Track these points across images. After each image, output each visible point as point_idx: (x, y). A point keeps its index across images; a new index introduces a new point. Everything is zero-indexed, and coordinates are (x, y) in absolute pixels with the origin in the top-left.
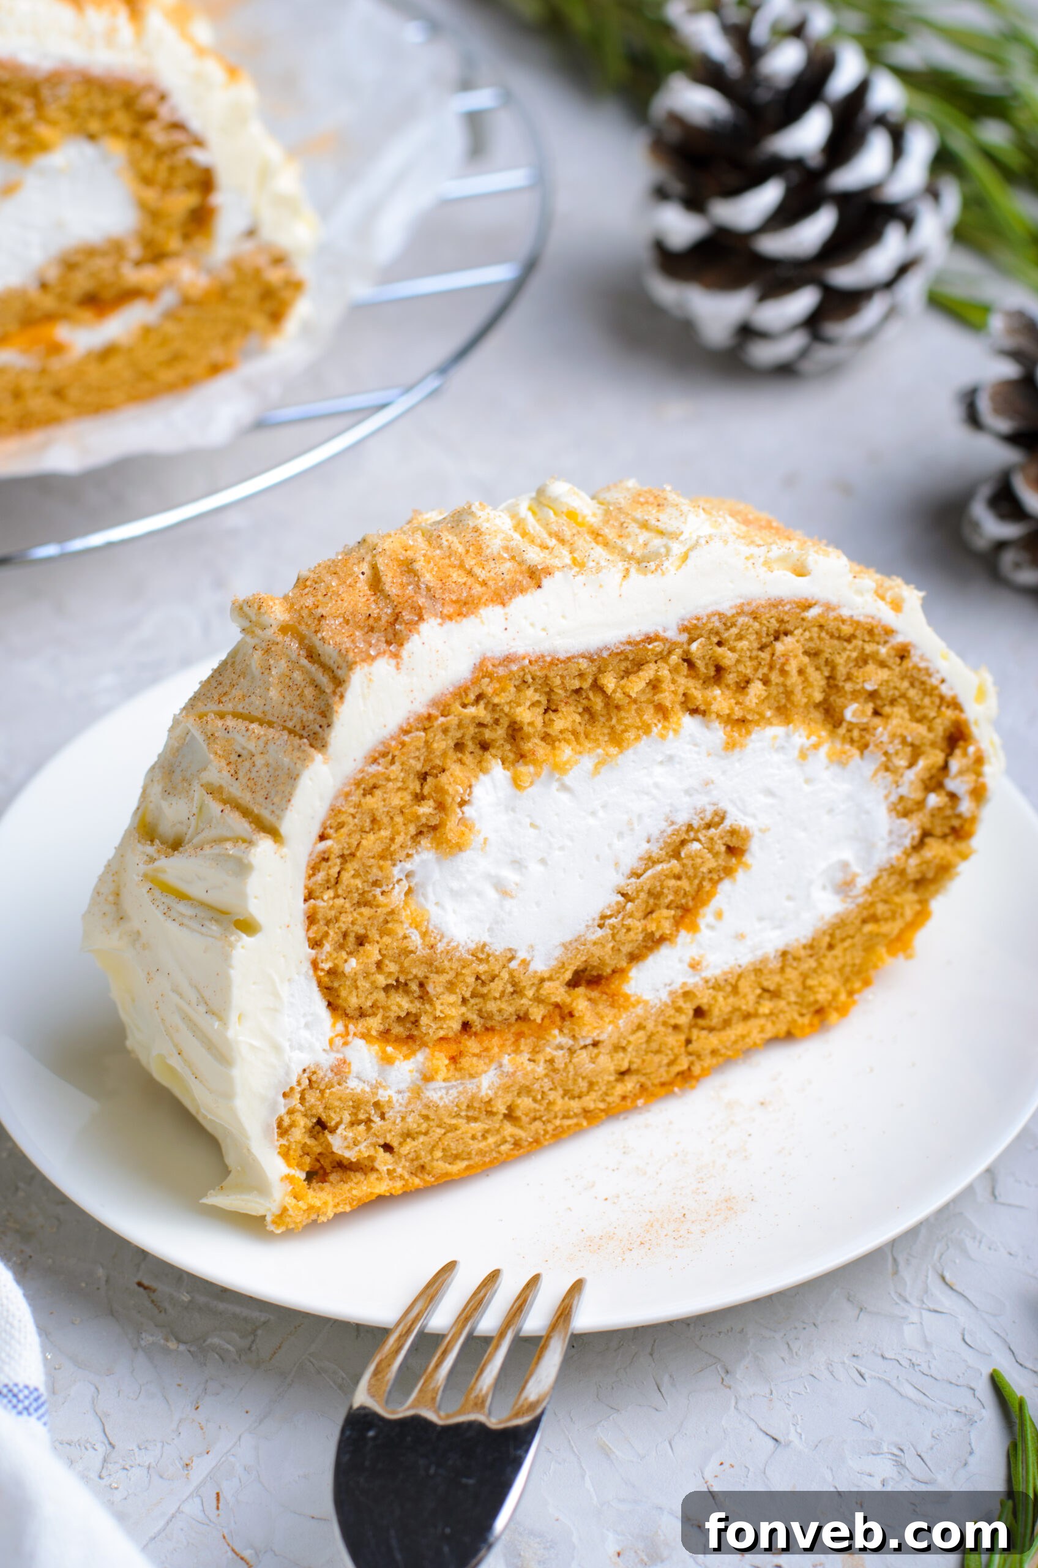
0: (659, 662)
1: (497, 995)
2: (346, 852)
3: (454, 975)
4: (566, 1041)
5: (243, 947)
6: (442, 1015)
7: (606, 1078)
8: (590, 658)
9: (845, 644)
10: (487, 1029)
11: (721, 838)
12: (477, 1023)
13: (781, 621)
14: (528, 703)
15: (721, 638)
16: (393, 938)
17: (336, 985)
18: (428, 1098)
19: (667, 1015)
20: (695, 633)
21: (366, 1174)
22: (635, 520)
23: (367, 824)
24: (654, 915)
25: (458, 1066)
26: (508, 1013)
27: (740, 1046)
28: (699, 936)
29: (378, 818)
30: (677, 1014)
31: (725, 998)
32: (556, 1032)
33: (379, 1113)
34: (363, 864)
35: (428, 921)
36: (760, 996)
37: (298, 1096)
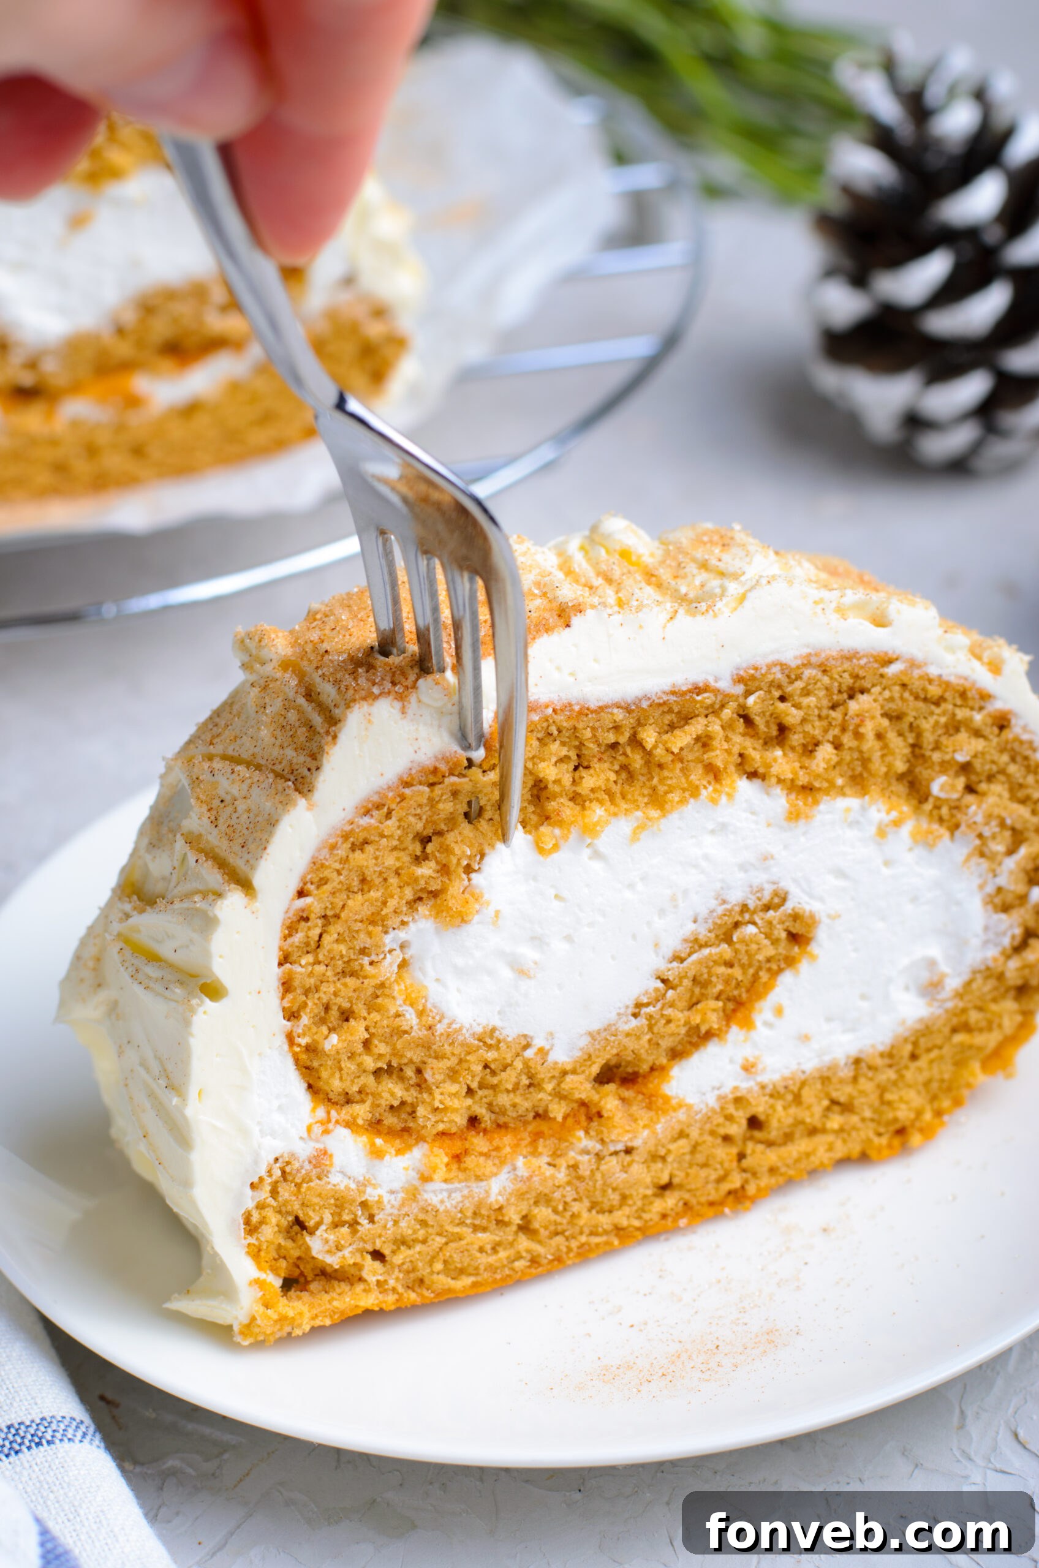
0: (710, 716)
1: (510, 1087)
2: (330, 913)
3: (456, 1062)
4: (593, 1145)
5: (205, 1012)
6: (441, 1106)
7: (643, 1191)
8: (626, 708)
9: (933, 707)
10: (499, 1126)
11: (782, 922)
12: (487, 1118)
13: (856, 677)
14: (554, 759)
15: (784, 692)
16: (383, 1015)
17: (315, 1064)
18: (426, 1200)
19: (715, 1123)
20: (753, 685)
21: (352, 1285)
22: (694, 560)
23: (356, 883)
24: (699, 1006)
25: (462, 1165)
26: (524, 1109)
27: (803, 1165)
28: (754, 1034)
29: (369, 878)
30: (728, 1123)
31: (785, 1108)
32: (581, 1134)
33: (367, 1214)
34: (349, 927)
35: (426, 998)
36: (828, 1109)
37: (268, 1188)
